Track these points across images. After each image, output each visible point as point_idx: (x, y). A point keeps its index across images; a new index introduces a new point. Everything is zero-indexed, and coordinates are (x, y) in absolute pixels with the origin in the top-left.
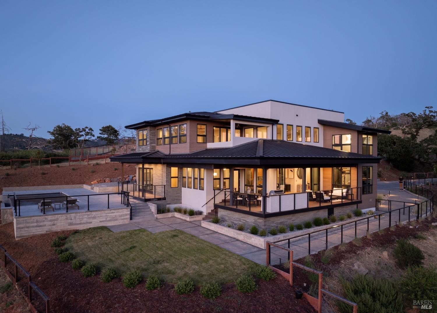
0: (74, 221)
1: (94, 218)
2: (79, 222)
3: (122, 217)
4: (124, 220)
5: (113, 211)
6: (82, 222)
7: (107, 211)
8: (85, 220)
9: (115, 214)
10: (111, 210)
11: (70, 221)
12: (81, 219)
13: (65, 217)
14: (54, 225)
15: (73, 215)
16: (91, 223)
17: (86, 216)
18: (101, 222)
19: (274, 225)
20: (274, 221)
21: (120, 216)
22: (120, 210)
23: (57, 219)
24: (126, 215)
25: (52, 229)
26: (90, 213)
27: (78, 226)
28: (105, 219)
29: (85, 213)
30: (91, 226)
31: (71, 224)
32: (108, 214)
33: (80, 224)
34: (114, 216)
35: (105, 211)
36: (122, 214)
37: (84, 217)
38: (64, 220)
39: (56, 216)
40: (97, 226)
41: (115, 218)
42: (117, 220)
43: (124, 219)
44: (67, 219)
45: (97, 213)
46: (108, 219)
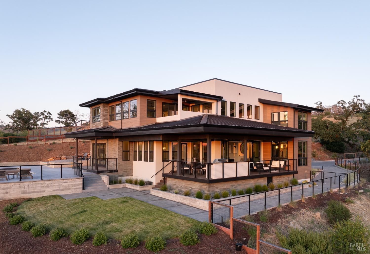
0: (27, 190)
1: (48, 187)
2: (33, 191)
3: (74, 186)
4: (77, 190)
5: (66, 181)
6: (36, 190)
7: (60, 181)
8: (38, 189)
9: (68, 184)
10: (64, 180)
11: (23, 189)
12: (34, 188)
13: (19, 186)
14: (7, 193)
15: (26, 184)
16: (44, 191)
17: (40, 185)
18: (54, 191)
19: (218, 191)
20: (218, 187)
21: (73, 186)
22: (73, 180)
23: (10, 188)
24: (79, 184)
25: (5, 197)
26: (43, 182)
27: (31, 194)
28: (58, 189)
29: (38, 182)
30: (45, 194)
31: (24, 192)
32: (60, 184)
33: (34, 192)
34: (67, 186)
35: (58, 181)
36: (75, 183)
37: (38, 185)
38: (17, 188)
39: (9, 184)
40: (50, 195)
41: (68, 188)
42: (69, 189)
43: (77, 188)
44: (20, 187)
45: (50, 182)
46: (61, 188)
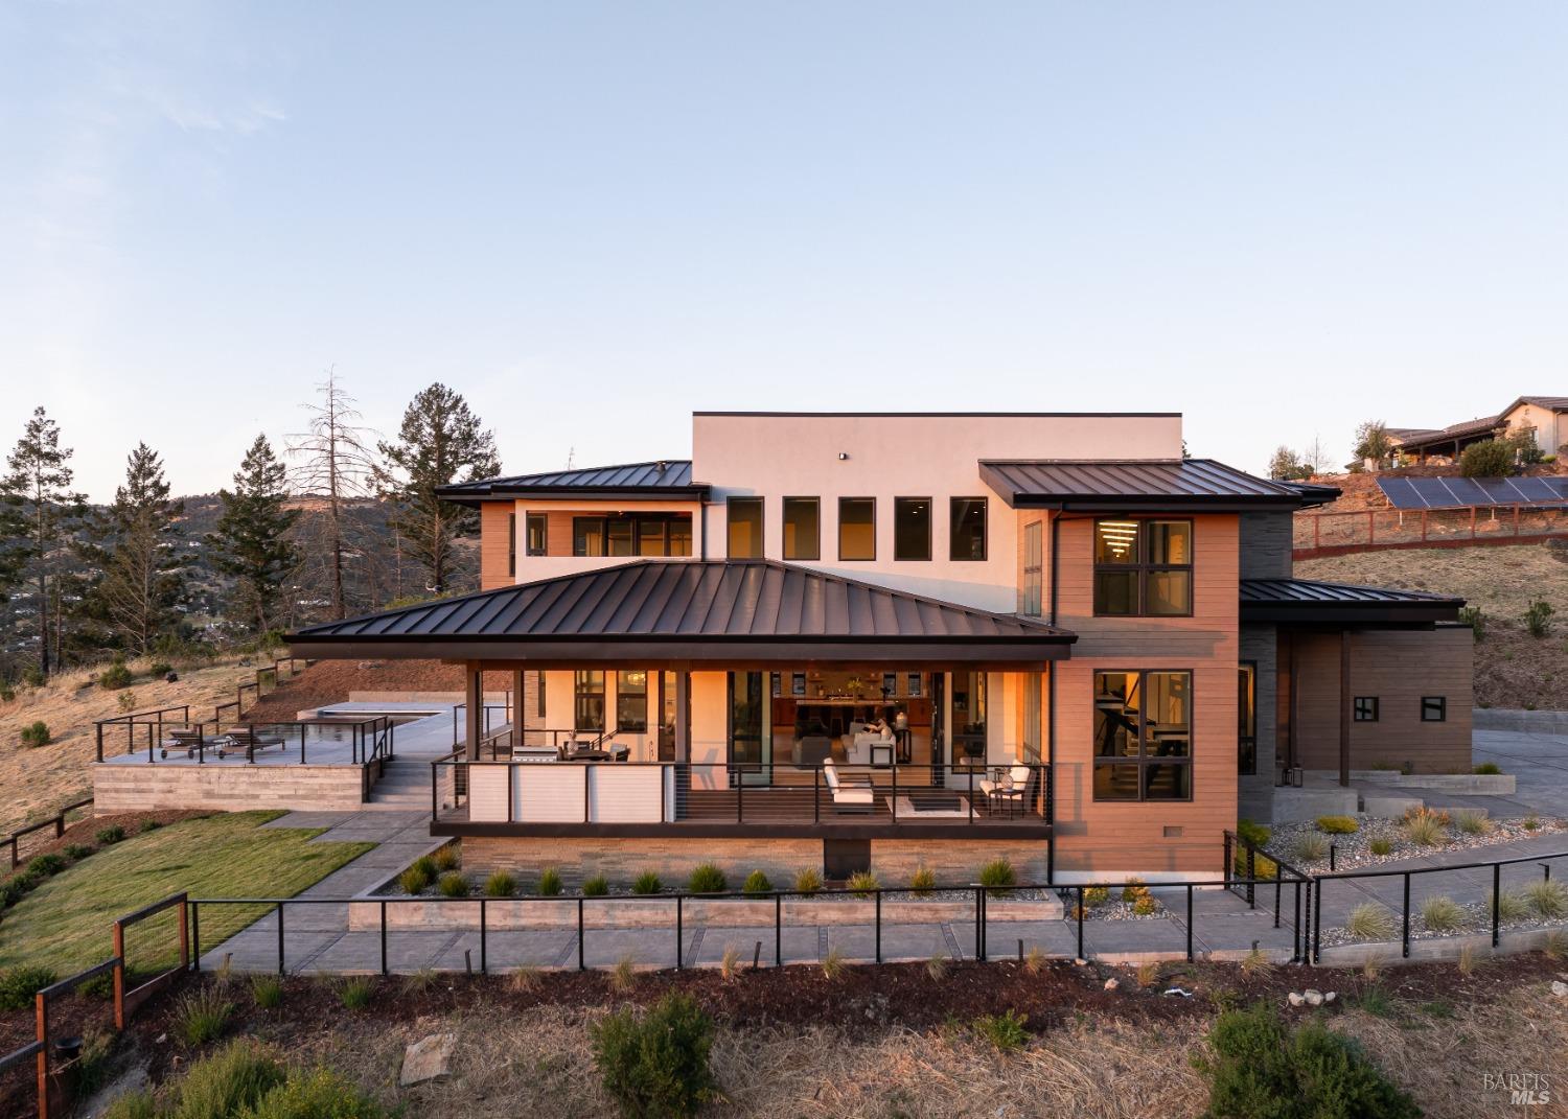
0: (215, 788)
1: (265, 785)
2: (229, 792)
3: (337, 790)
4: (346, 801)
5: (315, 772)
6: (236, 792)
7: (299, 770)
8: (241, 789)
9: (319, 780)
10: (309, 768)
11: (206, 786)
12: (233, 785)
13: (196, 775)
14: (170, 792)
15: (215, 772)
17: (246, 779)
18: (282, 797)
21: (335, 788)
22: (334, 771)
23: (177, 780)
24: (351, 786)
25: (167, 803)
26: (256, 770)
27: (226, 802)
28: (292, 792)
29: (241, 771)
30: (258, 805)
31: (209, 794)
32: (300, 780)
33: (231, 796)
34: (317, 787)
35: (294, 770)
36: (337, 781)
37: (242, 779)
38: (194, 782)
40: (273, 808)
41: (319, 793)
42: (322, 797)
43: (345, 797)
45: (272, 772)
46: (300, 792)
